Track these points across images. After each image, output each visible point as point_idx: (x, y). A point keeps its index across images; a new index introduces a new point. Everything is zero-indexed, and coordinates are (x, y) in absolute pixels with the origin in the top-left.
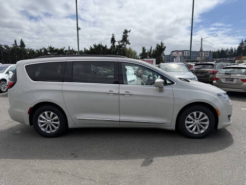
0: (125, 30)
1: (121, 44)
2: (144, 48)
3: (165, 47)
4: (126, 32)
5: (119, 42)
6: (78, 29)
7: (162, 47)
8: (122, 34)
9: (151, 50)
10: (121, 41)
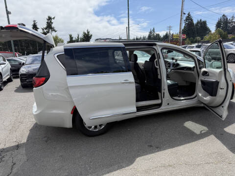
0: (49, 17)
1: (45, 31)
2: (71, 36)
3: (91, 35)
4: (50, 18)
5: (43, 29)
6: (8, 13)
7: (88, 35)
8: (47, 21)
9: (78, 37)
10: (46, 29)
